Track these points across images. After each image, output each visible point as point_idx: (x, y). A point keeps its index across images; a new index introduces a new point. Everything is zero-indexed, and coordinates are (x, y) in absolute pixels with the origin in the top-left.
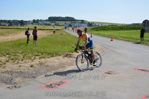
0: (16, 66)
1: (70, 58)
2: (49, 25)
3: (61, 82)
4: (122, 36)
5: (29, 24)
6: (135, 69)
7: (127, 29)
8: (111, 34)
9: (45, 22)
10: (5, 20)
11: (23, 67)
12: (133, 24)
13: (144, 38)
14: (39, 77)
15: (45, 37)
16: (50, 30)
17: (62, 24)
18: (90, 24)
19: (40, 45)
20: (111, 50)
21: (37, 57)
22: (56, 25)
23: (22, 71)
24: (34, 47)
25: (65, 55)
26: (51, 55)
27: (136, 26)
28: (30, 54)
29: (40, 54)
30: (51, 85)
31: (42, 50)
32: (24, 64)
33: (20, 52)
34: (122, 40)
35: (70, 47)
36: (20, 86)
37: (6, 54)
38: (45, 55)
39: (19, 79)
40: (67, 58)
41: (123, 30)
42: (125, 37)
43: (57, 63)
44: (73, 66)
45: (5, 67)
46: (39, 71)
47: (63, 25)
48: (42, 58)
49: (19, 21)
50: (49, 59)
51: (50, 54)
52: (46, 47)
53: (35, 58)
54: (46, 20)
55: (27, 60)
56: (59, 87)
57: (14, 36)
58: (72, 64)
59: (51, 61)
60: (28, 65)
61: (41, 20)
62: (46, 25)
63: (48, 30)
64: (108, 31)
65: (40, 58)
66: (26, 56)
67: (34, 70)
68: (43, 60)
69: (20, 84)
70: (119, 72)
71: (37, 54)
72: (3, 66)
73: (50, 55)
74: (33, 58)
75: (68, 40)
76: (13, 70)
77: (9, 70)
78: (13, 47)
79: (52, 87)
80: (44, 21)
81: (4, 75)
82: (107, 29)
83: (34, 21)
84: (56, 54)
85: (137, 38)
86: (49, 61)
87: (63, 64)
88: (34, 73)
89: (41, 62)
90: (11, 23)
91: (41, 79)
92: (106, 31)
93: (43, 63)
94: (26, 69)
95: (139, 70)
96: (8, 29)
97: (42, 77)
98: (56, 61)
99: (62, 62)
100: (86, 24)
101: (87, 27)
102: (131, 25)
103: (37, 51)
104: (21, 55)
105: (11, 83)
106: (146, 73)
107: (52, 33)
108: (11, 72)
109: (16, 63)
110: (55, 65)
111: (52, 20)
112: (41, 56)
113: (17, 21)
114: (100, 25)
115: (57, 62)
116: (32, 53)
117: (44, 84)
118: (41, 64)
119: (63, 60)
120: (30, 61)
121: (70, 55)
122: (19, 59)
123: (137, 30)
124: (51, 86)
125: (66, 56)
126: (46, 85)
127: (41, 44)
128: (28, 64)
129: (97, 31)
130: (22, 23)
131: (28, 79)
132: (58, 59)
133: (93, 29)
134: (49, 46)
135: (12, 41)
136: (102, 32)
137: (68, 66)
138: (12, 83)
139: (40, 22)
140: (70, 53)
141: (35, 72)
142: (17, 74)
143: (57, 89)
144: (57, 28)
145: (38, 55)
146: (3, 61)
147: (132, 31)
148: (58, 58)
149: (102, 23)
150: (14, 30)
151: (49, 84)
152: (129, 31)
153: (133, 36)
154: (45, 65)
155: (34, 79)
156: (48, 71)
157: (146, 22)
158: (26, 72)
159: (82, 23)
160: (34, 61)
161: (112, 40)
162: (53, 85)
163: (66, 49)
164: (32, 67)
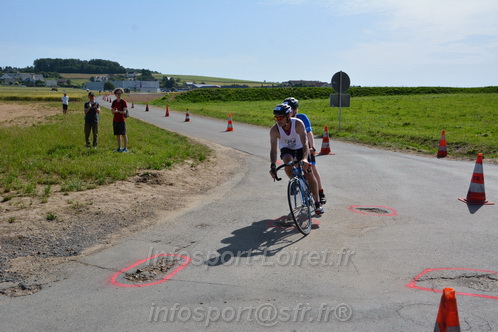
1: (159, 188)
2: (38, 84)
6: (351, 208)
8: (239, 112)
9: (25, 76)
11: (23, 223)
12: (290, 82)
14: (88, 250)
15: (40, 123)
16: (48, 100)
17: (80, 82)
18: (169, 83)
19: (39, 149)
20: (262, 158)
21: (54, 188)
22: (61, 85)
23: (23, 234)
24: (22, 156)
25: (138, 177)
26: (96, 178)
27: (302, 89)
29: (55, 177)
30: (138, 271)
32: (22, 212)
36: (38, 283)
38: (76, 179)
39: (24, 263)
40: (149, 187)
41: (268, 99)
43: (123, 202)
44: (175, 209)
46: (80, 230)
47: (83, 87)
48: (71, 189)
50: (95, 193)
51: (90, 175)
53: (47, 192)
54: (28, 70)
55: (23, 198)
56: (167, 275)
58: (171, 205)
59: (107, 199)
60: (37, 213)
61: (9, 70)
62: (28, 83)
63: (39, 99)
64: (228, 103)
65: (62, 190)
66: (14, 184)
67: (64, 229)
68: (78, 198)
69: (33, 277)
71: (44, 178)
73: (91, 181)
74: (40, 192)
79: (145, 279)
80: (21, 70)
82: (223, 96)
86: (101, 199)
87: (145, 205)
88: (66, 238)
89: (75, 203)
91: (97, 257)
92: (222, 103)
93: (82, 206)
94: (34, 227)
95: (361, 209)
97: (100, 251)
98: (119, 196)
99: (140, 200)
100: (158, 82)
101: (159, 90)
102: (284, 84)
103: (40, 169)
106: (383, 216)
107: (58, 111)
110: (122, 209)
111: (47, 70)
114: (199, 86)
115: (124, 199)
116: (29, 178)
117: (117, 271)
118: (77, 209)
119: (139, 193)
120: (36, 201)
121: (155, 176)
123: (306, 99)
124: (138, 276)
125: (144, 181)
126: (123, 275)
128: (35, 210)
129: (194, 102)
131: (56, 260)
132: (123, 192)
133: (183, 97)
136: (212, 107)
137: (162, 212)
138: (6, 275)
139: (6, 76)
140: (155, 172)
141: (69, 234)
142: (9, 246)
143: (165, 284)
145: (49, 180)
148: (123, 187)
149: (203, 80)
151: (132, 270)
154: (92, 210)
155: (73, 257)
156: (107, 229)
157: (341, 79)
158: (40, 236)
159: (144, 79)
160: (50, 199)
161: (230, 129)
162: (147, 273)
163: (133, 158)
164: (55, 222)
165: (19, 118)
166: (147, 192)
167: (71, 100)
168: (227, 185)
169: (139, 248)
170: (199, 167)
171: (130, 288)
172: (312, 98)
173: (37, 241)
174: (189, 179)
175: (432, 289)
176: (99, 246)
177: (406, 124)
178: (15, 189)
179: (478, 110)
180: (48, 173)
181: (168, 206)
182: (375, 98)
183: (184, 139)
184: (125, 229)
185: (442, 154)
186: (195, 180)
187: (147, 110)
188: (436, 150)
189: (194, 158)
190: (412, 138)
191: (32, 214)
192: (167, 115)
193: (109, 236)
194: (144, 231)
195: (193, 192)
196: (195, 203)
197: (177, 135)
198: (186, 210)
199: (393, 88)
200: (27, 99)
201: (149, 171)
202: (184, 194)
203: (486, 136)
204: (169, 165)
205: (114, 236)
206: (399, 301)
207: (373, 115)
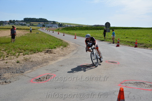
0: (3, 62)
1: (51, 54)
2: (25, 25)
3: (48, 75)
5: (6, 24)
7: (91, 30)
8: (79, 33)
9: (21, 23)
11: (10, 63)
12: (95, 25)
14: (27, 72)
16: (26, 29)
17: (36, 25)
18: (60, 25)
19: (20, 43)
20: (83, 46)
21: (21, 54)
22: (31, 25)
23: (9, 67)
24: (15, 44)
27: (98, 27)
28: (13, 51)
30: (40, 78)
31: (24, 47)
32: (10, 60)
33: (3, 49)
35: (48, 44)
36: (10, 81)
38: (28, 51)
39: (8, 75)
40: (48, 54)
41: (88, 30)
43: (40, 58)
44: (55, 60)
46: (26, 66)
47: (37, 26)
48: (26, 54)
50: (32, 55)
51: (32, 50)
52: (26, 44)
53: (19, 55)
54: (22, 21)
55: (12, 57)
58: (54, 59)
59: (35, 57)
60: (14, 61)
61: (17, 21)
62: (22, 25)
63: (24, 29)
64: (76, 31)
65: (23, 54)
66: (10, 52)
68: (27, 57)
69: (9, 79)
71: (19, 51)
73: (32, 52)
74: (17, 55)
75: (44, 38)
79: (41, 81)
80: (20, 21)
82: (75, 29)
83: (10, 21)
84: (37, 50)
85: (101, 37)
86: (33, 57)
87: (46, 59)
88: (21, 68)
89: (26, 58)
91: (29, 74)
93: (28, 59)
94: (13, 65)
97: (30, 72)
98: (39, 56)
100: (57, 25)
101: (58, 27)
102: (93, 26)
103: (19, 48)
104: (4, 52)
107: (29, 32)
109: (1, 59)
110: (39, 60)
111: (27, 21)
112: (24, 52)
114: (69, 26)
116: (15, 50)
117: (33, 78)
118: (26, 60)
119: (45, 56)
120: (15, 57)
121: (50, 51)
122: (4, 56)
124: (39, 80)
125: (47, 52)
126: (35, 79)
131: (17, 74)
132: (40, 55)
133: (64, 29)
134: (29, 43)
136: (72, 32)
137: (50, 61)
138: (2, 78)
139: (16, 23)
140: (50, 50)
141: (22, 67)
142: (5, 70)
143: (46, 82)
145: (21, 51)
147: (96, 31)
148: (41, 54)
149: (70, 24)
151: (38, 78)
152: (93, 31)
154: (30, 60)
155: (22, 74)
156: (34, 66)
157: (108, 24)
158: (14, 67)
159: (54, 24)
160: (19, 57)
161: (75, 38)
162: (42, 79)
163: (45, 46)
164: (19, 63)
166: (47, 55)
167: (32, 29)
168: (71, 54)
169: (41, 72)
170: (64, 49)
171: (36, 83)
172: (100, 29)
173: (13, 69)
174: (60, 52)
176: (30, 71)
177: (127, 38)
178: (10, 54)
179: (148, 34)
180: (21, 49)
181: (52, 60)
182: (119, 30)
183: (62, 41)
184: (39, 66)
185: (136, 47)
186: (62, 52)
188: (134, 45)
189: (63, 46)
190: (128, 42)
191: (13, 61)
192: (58, 34)
193: (34, 68)
194: (44, 67)
195: (61, 56)
196: (61, 59)
197: (60, 39)
198: (58, 61)
199: (124, 27)
200: (21, 29)
201: (49, 49)
203: (149, 41)
204: (55, 48)
205: (35, 68)
206: (115, 90)
207: (117, 35)
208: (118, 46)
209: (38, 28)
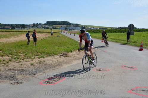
0: (18, 64)
1: (66, 58)
2: (47, 28)
3: (58, 78)
4: (111, 37)
5: (30, 27)
6: (122, 66)
7: (115, 32)
9: (44, 26)
10: (8, 24)
11: (24, 65)
12: (120, 27)
13: (130, 40)
14: (39, 74)
16: (48, 32)
17: (58, 27)
18: (83, 27)
20: (101, 50)
21: (36, 57)
22: (53, 28)
23: (23, 69)
24: (34, 48)
25: (61, 54)
26: (50, 54)
27: (123, 29)
28: (30, 54)
29: (39, 53)
30: (49, 81)
31: (41, 50)
32: (25, 63)
33: (22, 52)
34: (111, 41)
35: (66, 47)
36: (21, 82)
37: (9, 54)
38: (44, 54)
39: (20, 76)
40: (63, 57)
41: (112, 32)
42: (113, 39)
45: (8, 65)
46: (39, 68)
47: (59, 29)
48: (41, 57)
49: (20, 25)
50: (47, 58)
51: (48, 53)
52: (44, 47)
53: (34, 57)
54: (45, 24)
55: (28, 59)
56: (56, 83)
57: (16, 38)
58: (67, 63)
59: (49, 60)
61: (40, 24)
62: (45, 28)
63: (46, 32)
65: (39, 57)
66: (27, 55)
68: (42, 59)
69: (21, 80)
70: (109, 69)
71: (36, 53)
72: (7, 64)
73: (48, 55)
74: (33, 57)
75: (64, 42)
76: (15, 68)
77: (12, 68)
78: (15, 47)
79: (50, 83)
80: (43, 24)
81: (8, 72)
82: (98, 31)
83: (34, 25)
84: (53, 54)
85: (123, 40)
87: (60, 62)
89: (40, 61)
90: (13, 27)
91: (40, 76)
92: (98, 33)
93: (42, 62)
94: (27, 67)
95: (125, 67)
96: (11, 31)
97: (41, 74)
98: (54, 59)
99: (59, 61)
100: (80, 27)
102: (119, 28)
103: (36, 51)
104: (22, 55)
105: (13, 80)
106: (131, 69)
107: (50, 35)
108: (14, 70)
109: (18, 61)
110: (53, 63)
111: (50, 24)
112: (40, 55)
113: (19, 24)
114: (92, 28)
115: (54, 61)
116: (32, 53)
118: (40, 62)
119: (59, 59)
120: (30, 60)
121: (66, 54)
122: (21, 58)
123: (124, 32)
125: (62, 56)
126: (44, 81)
127: (40, 45)
130: (23, 26)
131: (29, 76)
132: (55, 58)
134: (48, 46)
135: (14, 42)
137: (64, 65)
138: (15, 79)
139: (39, 26)
140: (66, 53)
141: (35, 69)
142: (19, 71)
143: (54, 85)
144: (54, 31)
146: (6, 60)
147: (120, 33)
148: (56, 57)
149: (94, 27)
150: (16, 32)
152: (117, 34)
153: (120, 38)
154: (44, 63)
155: (34, 76)
156: (46, 68)
158: (27, 69)
159: (76, 26)
160: (34, 60)
163: (62, 49)
164: (33, 66)
165: (39, 37)
166: (62, 59)
173: (26, 70)
174: (76, 56)
175: (136, 93)
176: (42, 73)
180: (37, 52)
181: (66, 63)
184: (51, 69)
186: (78, 56)
187: (74, 35)
191: (28, 63)
194: (56, 70)
195: (76, 59)
198: (72, 64)
200: (43, 32)
202: (72, 60)
204: (72, 51)
206: (122, 96)
207: (144, 38)
208: (141, 50)
209: (60, 31)
